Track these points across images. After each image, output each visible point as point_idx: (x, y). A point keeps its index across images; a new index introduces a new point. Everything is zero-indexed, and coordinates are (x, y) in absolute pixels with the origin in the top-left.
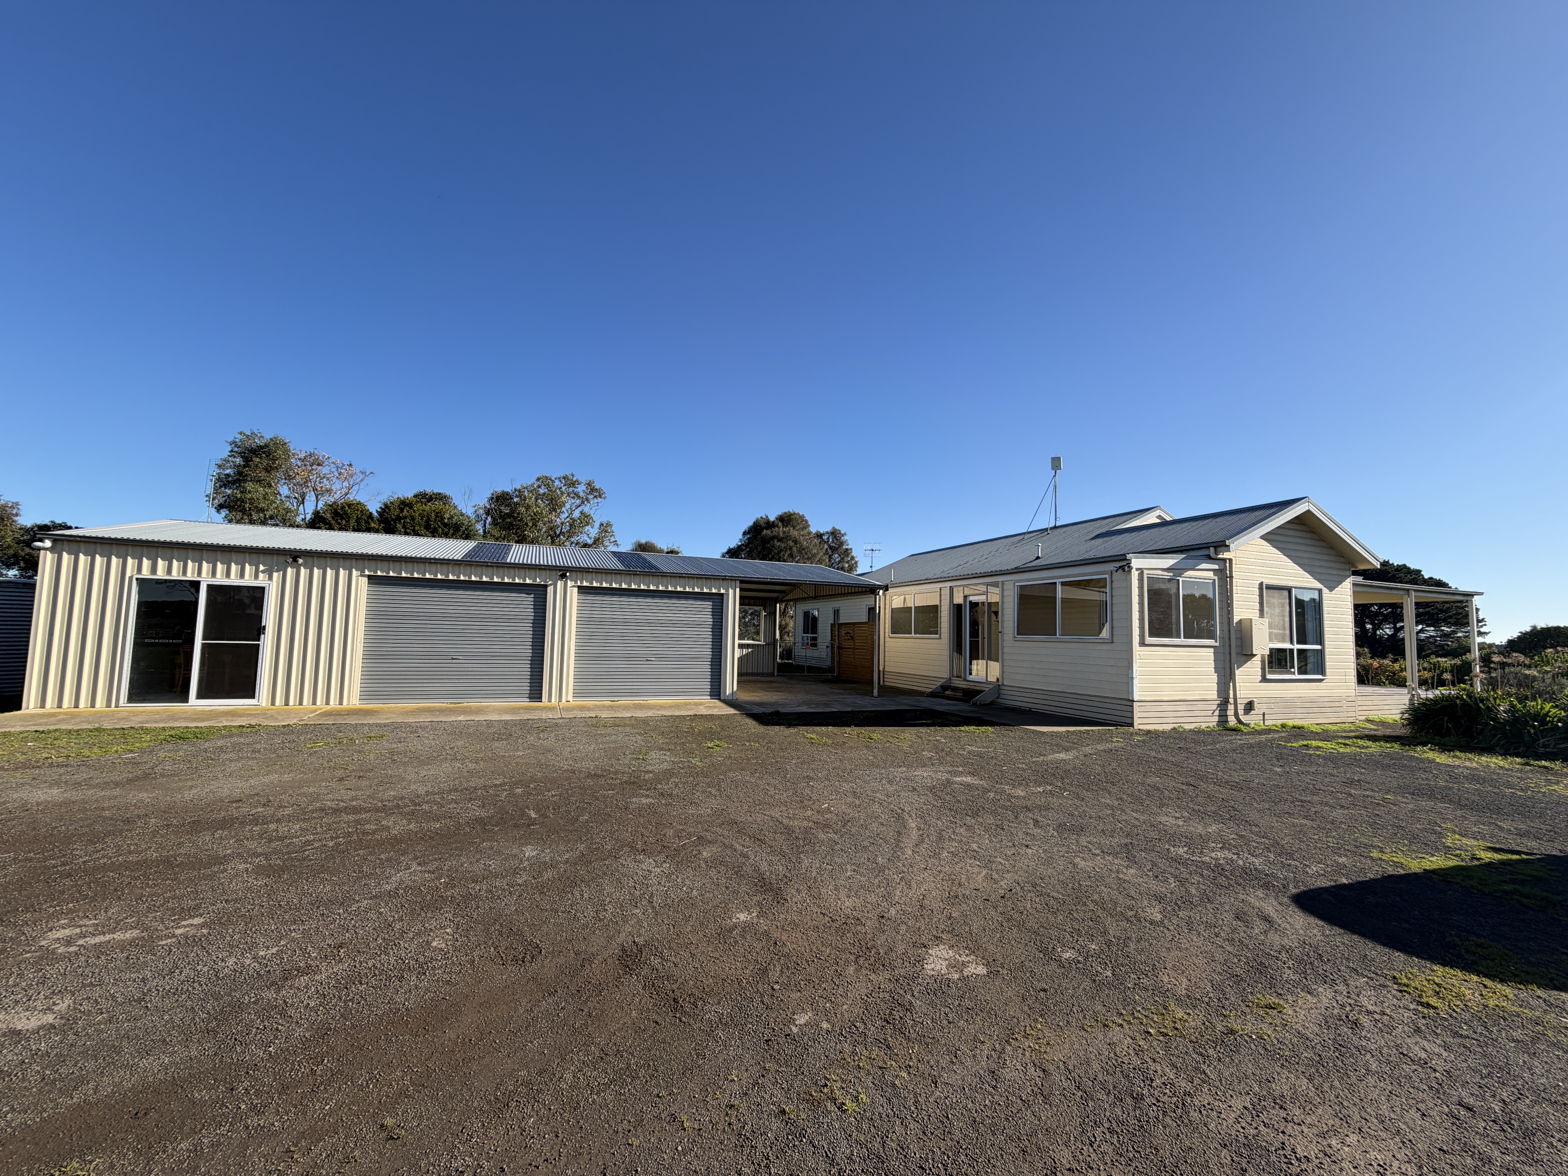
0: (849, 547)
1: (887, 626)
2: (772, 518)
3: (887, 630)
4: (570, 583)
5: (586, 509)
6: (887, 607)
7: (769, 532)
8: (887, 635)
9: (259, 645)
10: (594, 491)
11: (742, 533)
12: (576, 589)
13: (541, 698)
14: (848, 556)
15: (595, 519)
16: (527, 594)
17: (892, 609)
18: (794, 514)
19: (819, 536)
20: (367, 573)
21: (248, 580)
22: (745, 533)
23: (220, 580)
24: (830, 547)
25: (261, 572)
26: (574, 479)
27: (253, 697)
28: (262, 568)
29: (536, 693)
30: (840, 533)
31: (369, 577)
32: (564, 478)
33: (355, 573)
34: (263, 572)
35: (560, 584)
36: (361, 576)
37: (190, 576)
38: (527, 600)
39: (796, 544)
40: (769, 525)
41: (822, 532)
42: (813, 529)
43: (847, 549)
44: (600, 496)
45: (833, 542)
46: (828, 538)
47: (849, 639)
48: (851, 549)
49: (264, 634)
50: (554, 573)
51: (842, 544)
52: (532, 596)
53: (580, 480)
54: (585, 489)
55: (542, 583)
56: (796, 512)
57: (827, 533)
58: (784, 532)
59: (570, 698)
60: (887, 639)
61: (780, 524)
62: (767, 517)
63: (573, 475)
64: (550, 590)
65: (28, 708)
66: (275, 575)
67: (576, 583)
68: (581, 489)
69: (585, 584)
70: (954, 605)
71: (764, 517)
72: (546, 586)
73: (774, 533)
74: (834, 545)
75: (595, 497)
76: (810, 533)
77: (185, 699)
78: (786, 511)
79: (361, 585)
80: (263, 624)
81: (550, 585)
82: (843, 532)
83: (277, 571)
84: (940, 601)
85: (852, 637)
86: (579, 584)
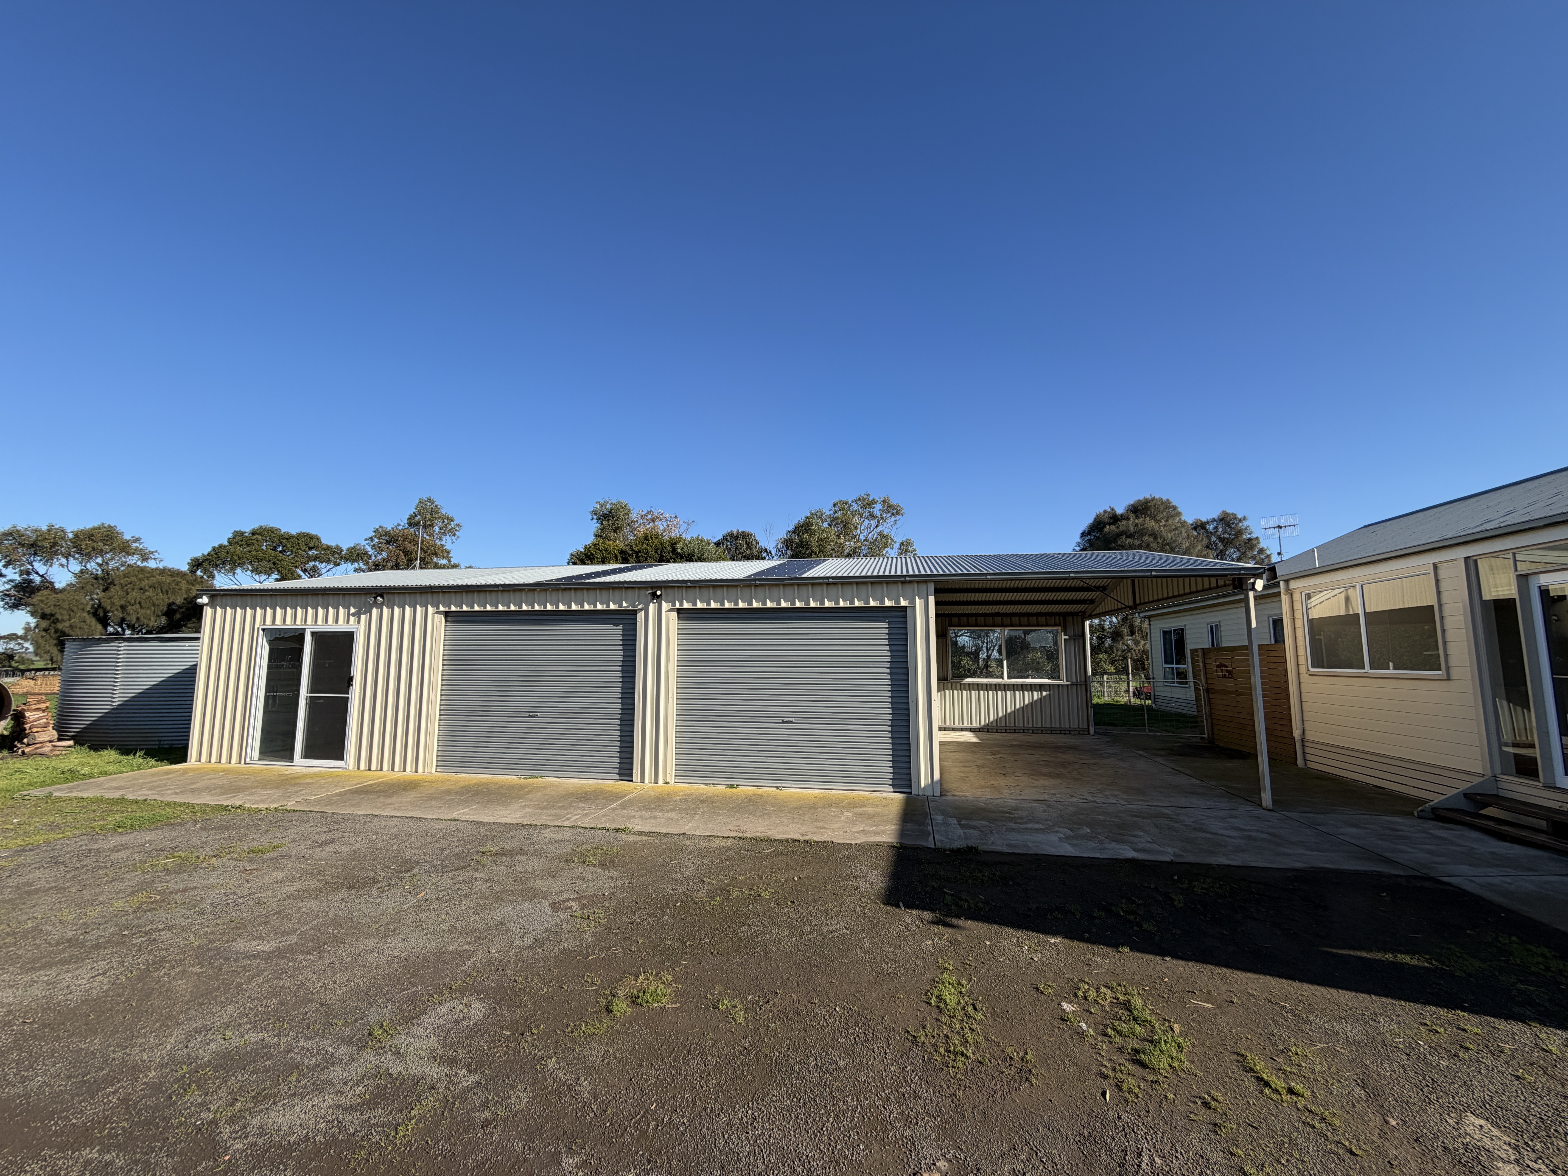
0: (1254, 536)
1: (1301, 651)
2: (1120, 510)
3: (1302, 660)
4: (665, 606)
5: (885, 528)
6: (1298, 615)
7: (1113, 527)
8: (1303, 669)
9: (348, 698)
10: (892, 510)
11: (1079, 535)
12: (674, 615)
13: (631, 775)
14: (1252, 548)
15: (895, 539)
16: (614, 625)
17: (1311, 622)
18: (1153, 499)
19: (1200, 526)
20: (442, 608)
21: (341, 627)
22: (1083, 535)
23: (321, 627)
24: (1222, 540)
25: (352, 615)
26: (871, 499)
27: (342, 759)
28: (352, 610)
29: (626, 772)
30: (1235, 518)
31: (447, 614)
32: (859, 499)
33: (431, 609)
34: (353, 615)
35: (652, 607)
36: (437, 613)
37: (299, 624)
38: (614, 633)
39: (1156, 538)
40: (1115, 519)
41: (1204, 520)
42: (1189, 517)
43: (1250, 540)
44: (898, 513)
45: (1224, 532)
46: (1216, 528)
47: (1225, 677)
48: (1257, 538)
49: (352, 685)
50: (642, 592)
51: (1240, 533)
52: (621, 627)
53: (876, 499)
54: (881, 508)
55: (630, 608)
56: (1157, 497)
57: (1214, 520)
58: (1137, 525)
59: (671, 779)
60: (1304, 678)
61: (1132, 516)
62: (1113, 509)
63: (868, 495)
64: (641, 616)
65: (190, 761)
66: (363, 617)
67: (674, 605)
68: (877, 509)
69: (686, 605)
70: (1485, 603)
71: (1109, 510)
72: (635, 613)
73: (1121, 528)
74: (1227, 536)
75: (893, 514)
76: (1184, 523)
77: (291, 759)
78: (1141, 498)
79: (437, 624)
80: (352, 675)
81: (641, 609)
82: (1239, 516)
83: (365, 613)
84: (1439, 593)
85: (1230, 672)
86: (678, 605)
